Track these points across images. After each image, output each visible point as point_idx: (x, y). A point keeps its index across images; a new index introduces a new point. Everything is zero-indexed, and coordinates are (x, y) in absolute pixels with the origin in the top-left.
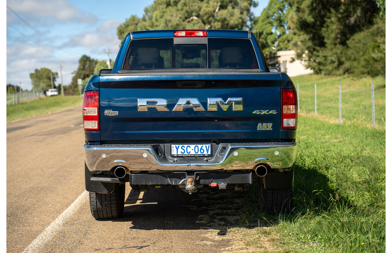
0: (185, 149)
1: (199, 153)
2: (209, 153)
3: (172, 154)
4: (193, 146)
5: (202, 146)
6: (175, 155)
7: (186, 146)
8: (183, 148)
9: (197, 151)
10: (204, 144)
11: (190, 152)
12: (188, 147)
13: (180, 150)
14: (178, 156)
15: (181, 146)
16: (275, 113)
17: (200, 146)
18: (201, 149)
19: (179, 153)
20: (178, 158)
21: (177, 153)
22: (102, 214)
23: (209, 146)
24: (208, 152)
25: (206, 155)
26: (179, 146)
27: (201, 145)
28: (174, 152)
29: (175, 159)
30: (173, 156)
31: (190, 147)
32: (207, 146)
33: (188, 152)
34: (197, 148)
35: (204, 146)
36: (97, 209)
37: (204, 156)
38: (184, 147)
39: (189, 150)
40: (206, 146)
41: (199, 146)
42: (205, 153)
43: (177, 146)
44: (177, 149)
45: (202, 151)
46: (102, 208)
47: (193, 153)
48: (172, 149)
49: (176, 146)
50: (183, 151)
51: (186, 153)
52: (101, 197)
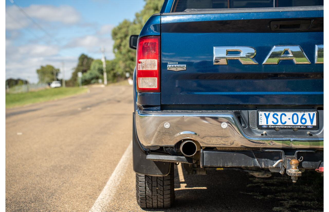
0: (279, 118)
1: (299, 124)
2: (315, 123)
3: (260, 124)
4: (289, 114)
5: (304, 115)
6: (264, 127)
7: (279, 113)
8: (275, 116)
9: (295, 121)
10: (307, 111)
11: (286, 122)
12: (283, 116)
13: (271, 119)
14: (268, 128)
15: (272, 113)
17: (300, 114)
18: (302, 118)
19: (270, 123)
20: (268, 131)
21: (267, 123)
22: (151, 202)
23: (314, 114)
24: (312, 123)
25: (309, 127)
26: (269, 114)
27: (302, 113)
28: (263, 122)
29: (264, 132)
30: (261, 127)
31: (285, 115)
32: (312, 114)
33: (283, 122)
34: (295, 116)
35: (307, 114)
36: (146, 195)
37: (307, 128)
38: (277, 115)
39: (284, 119)
40: (309, 114)
41: (298, 113)
42: (308, 123)
43: (267, 113)
44: (267, 117)
45: (303, 121)
46: (152, 194)
47: (290, 123)
48: (260, 117)
49: (265, 114)
50: (275, 121)
51: (279, 123)
52: (152, 181)
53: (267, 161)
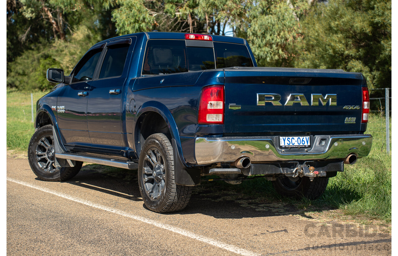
0: (290, 140)
1: (301, 144)
2: (309, 144)
3: (281, 145)
4: (296, 138)
5: (303, 138)
6: (283, 147)
7: (291, 138)
8: (289, 139)
9: (299, 143)
10: (305, 136)
12: (293, 139)
13: (287, 142)
14: (285, 148)
15: (287, 138)
16: (359, 108)
17: (301, 138)
18: (303, 141)
19: (286, 145)
20: (285, 149)
25: (307, 146)
27: (303, 137)
29: (283, 150)
30: (281, 147)
32: (307, 137)
33: (293, 143)
34: (299, 139)
35: (305, 137)
37: (305, 147)
39: (294, 141)
41: (300, 137)
42: (306, 144)
43: (284, 138)
44: (284, 140)
47: (296, 144)
48: (280, 140)
50: (289, 143)
51: (291, 144)
53: (287, 169)
